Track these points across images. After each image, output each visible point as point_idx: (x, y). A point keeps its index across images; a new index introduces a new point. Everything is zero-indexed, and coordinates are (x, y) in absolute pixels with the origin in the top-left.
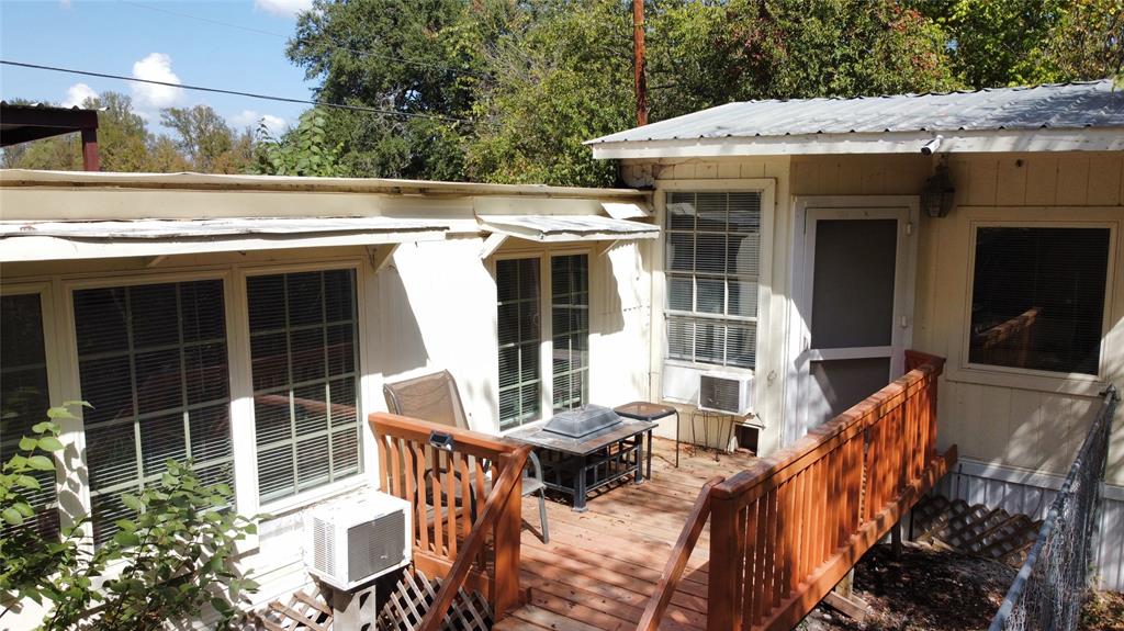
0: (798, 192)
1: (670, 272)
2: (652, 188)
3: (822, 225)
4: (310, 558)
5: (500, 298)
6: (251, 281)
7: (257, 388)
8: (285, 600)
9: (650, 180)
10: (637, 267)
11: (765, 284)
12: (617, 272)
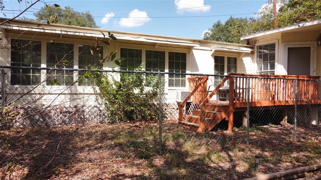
0: (283, 41)
1: (258, 63)
2: (254, 46)
3: (289, 49)
4: (176, 99)
5: (215, 63)
6: (169, 52)
7: (169, 69)
8: (172, 104)
9: (254, 44)
10: (251, 62)
11: (276, 62)
12: (244, 62)
